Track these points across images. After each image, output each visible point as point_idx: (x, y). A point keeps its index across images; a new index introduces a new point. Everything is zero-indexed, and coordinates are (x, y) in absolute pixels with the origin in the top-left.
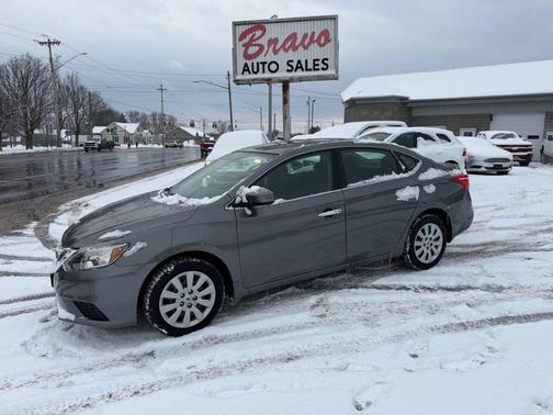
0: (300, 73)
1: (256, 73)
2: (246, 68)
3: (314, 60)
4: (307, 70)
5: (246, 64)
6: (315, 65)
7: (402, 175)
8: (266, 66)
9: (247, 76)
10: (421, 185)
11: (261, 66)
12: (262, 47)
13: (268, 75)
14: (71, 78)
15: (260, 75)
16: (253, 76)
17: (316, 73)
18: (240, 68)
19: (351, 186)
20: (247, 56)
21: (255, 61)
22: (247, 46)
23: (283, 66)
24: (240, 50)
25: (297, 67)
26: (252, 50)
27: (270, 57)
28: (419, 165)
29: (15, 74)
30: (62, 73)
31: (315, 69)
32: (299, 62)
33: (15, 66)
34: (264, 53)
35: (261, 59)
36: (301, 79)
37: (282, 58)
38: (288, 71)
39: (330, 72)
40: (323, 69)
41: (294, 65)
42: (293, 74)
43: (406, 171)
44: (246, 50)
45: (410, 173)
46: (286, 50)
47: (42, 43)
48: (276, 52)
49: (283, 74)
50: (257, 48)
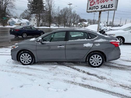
0: (104, 9)
1: (92, 9)
2: (90, 9)
3: (109, 5)
4: (106, 8)
5: (90, 7)
6: (109, 6)
7: (88, 40)
8: (95, 7)
9: (90, 10)
10: (94, 43)
11: (94, 7)
12: (95, 2)
13: (95, 10)
14: (74, 12)
15: (93, 10)
16: (92, 10)
17: (109, 9)
18: (89, 8)
19: (70, 41)
20: (91, 5)
21: (92, 6)
22: (91, 2)
23: (100, 7)
24: (89, 4)
25: (104, 7)
26: (92, 3)
27: (97, 5)
28: (96, 37)
29: (64, 11)
30: (72, 11)
31: (109, 8)
32: (104, 6)
33: (64, 10)
34: (95, 4)
35: (94, 5)
36: (104, 11)
37: (99, 5)
38: (101, 8)
39: (113, 8)
40: (111, 7)
41: (103, 7)
42: (102, 9)
43: (90, 39)
44: (91, 3)
45: (92, 39)
46: (101, 3)
47: (69, 4)
48: (98, 3)
49: (99, 9)
50: (93, 3)
